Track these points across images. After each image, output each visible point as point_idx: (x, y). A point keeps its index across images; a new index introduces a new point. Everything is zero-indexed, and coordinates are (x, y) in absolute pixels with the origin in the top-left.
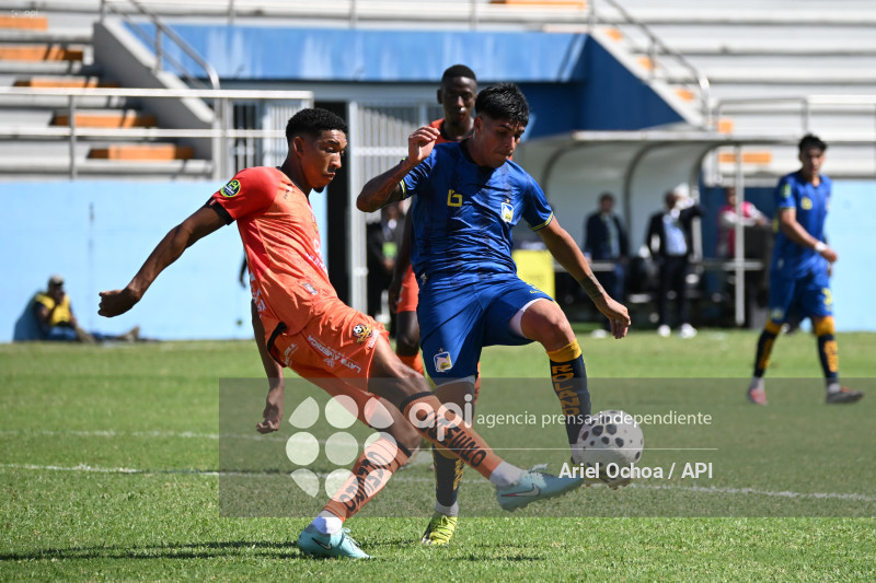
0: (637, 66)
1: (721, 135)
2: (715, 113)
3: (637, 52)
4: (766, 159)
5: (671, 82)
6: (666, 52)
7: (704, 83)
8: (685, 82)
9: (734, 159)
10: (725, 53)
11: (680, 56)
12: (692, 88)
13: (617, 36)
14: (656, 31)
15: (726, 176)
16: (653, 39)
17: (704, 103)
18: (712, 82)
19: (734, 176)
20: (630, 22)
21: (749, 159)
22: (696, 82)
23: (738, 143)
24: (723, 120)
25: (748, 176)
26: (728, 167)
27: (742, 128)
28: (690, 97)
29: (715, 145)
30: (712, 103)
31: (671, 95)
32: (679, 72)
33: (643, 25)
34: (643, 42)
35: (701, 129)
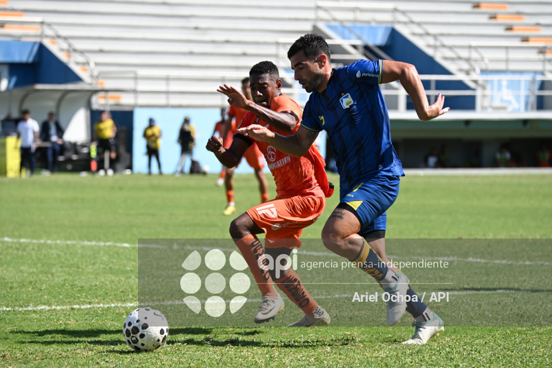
0: (62, 57)
1: (99, 87)
2: (97, 77)
3: (62, 50)
4: (119, 98)
5: (77, 63)
6: (75, 51)
7: (92, 65)
8: (84, 64)
9: (104, 97)
10: (101, 51)
11: (82, 52)
12: (87, 67)
13: (53, 43)
14: (72, 42)
15: (102, 105)
16: (70, 45)
17: (92, 72)
18: (96, 64)
19: (104, 105)
20: (59, 37)
21: (112, 98)
22: (88, 63)
23: (107, 91)
24: (100, 81)
25: (112, 105)
26: (102, 101)
27: (108, 84)
28: (85, 70)
29: (96, 92)
30: (95, 73)
31: (77, 70)
32: (81, 59)
33: (66, 38)
34: (65, 45)
35: (90, 84)
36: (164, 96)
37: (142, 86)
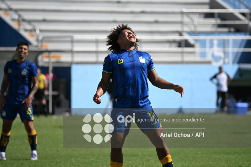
0: (14, 25)
1: (44, 49)
2: (42, 41)
3: (13, 20)
4: (59, 57)
5: (26, 30)
6: (24, 20)
7: (38, 32)
8: (31, 31)
9: (48, 57)
10: (44, 21)
11: (29, 22)
12: (33, 33)
13: (7, 15)
14: (21, 13)
15: (46, 63)
16: (19, 16)
17: (38, 37)
18: (41, 31)
19: (49, 63)
20: (11, 9)
21: (53, 57)
22: (35, 30)
23: (50, 52)
24: (44, 44)
25: (53, 63)
26: (46, 60)
27: (51, 46)
28: (33, 36)
29: (41, 52)
30: (40, 38)
31: (26, 35)
32: (29, 27)
33: (16, 11)
34: (16, 17)
35: (37, 47)
36: (94, 55)
37: (77, 48)
